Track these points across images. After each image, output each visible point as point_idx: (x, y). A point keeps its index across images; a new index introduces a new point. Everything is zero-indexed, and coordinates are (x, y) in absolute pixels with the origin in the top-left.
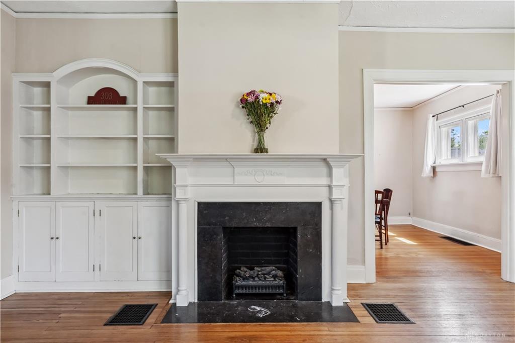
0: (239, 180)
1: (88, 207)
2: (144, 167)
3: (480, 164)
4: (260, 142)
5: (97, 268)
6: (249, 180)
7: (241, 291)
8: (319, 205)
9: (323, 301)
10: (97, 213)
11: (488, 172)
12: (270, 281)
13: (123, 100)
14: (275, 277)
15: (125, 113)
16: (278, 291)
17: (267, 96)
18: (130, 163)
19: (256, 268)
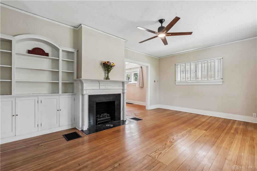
0: (101, 87)
1: (35, 100)
2: (62, 83)
3: (136, 84)
4: (108, 76)
5: (39, 125)
6: (104, 88)
7: (99, 122)
8: (120, 94)
9: (121, 120)
10: (39, 102)
11: (138, 85)
12: (107, 118)
13: (47, 55)
14: (108, 116)
15: (48, 60)
16: (109, 120)
17: (112, 63)
18: (50, 81)
19: (102, 115)
